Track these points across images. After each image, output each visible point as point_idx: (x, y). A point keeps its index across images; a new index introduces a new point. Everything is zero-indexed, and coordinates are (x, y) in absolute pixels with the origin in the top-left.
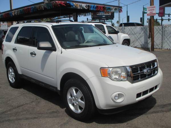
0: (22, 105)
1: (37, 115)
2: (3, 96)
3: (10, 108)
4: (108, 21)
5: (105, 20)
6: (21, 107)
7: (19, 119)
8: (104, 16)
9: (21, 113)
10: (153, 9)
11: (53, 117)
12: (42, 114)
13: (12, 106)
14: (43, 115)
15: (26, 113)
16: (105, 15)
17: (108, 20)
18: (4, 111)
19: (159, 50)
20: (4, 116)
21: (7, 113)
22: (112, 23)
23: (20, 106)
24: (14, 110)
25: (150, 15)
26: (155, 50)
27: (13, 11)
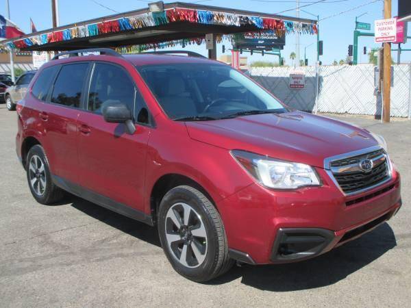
4: (271, 52)
5: (265, 51)
7: (142, 254)
8: (261, 40)
10: (390, 26)
16: (265, 40)
17: (271, 50)
19: (400, 120)
22: (280, 56)
25: (381, 39)
26: (391, 119)
27: (73, 28)
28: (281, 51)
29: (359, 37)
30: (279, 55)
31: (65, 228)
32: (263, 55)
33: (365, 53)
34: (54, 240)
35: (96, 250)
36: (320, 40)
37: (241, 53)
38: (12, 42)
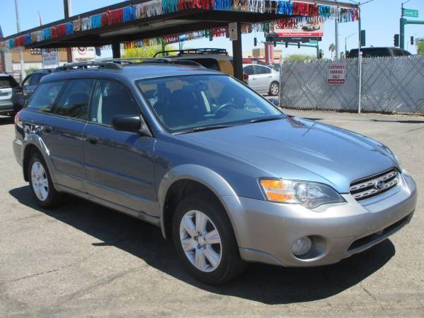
0: (121, 275)
1: (167, 305)
2: (66, 245)
3: (87, 281)
4: (307, 44)
5: (301, 43)
6: (120, 281)
9: (123, 299)
11: (214, 314)
12: (181, 302)
13: (95, 277)
14: (183, 305)
15: (137, 298)
17: (308, 42)
18: (75, 291)
20: (76, 307)
21: (83, 298)
22: (318, 49)
23: (115, 277)
24: (102, 289)
27: (76, 21)
28: (319, 42)
29: (405, 26)
30: (317, 47)
31: (30, 274)
32: (299, 47)
33: (412, 43)
34: (11, 293)
35: (60, 310)
36: (362, 29)
37: (275, 46)
38: (13, 40)
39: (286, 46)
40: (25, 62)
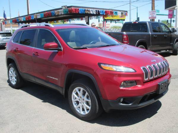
10: (154, 13)
17: (119, 21)
25: (151, 18)
27: (35, 15)
30: (123, 23)
32: (116, 23)
36: (138, 17)
37: (107, 22)
38: (12, 20)
39: (111, 23)
40: (13, 27)
